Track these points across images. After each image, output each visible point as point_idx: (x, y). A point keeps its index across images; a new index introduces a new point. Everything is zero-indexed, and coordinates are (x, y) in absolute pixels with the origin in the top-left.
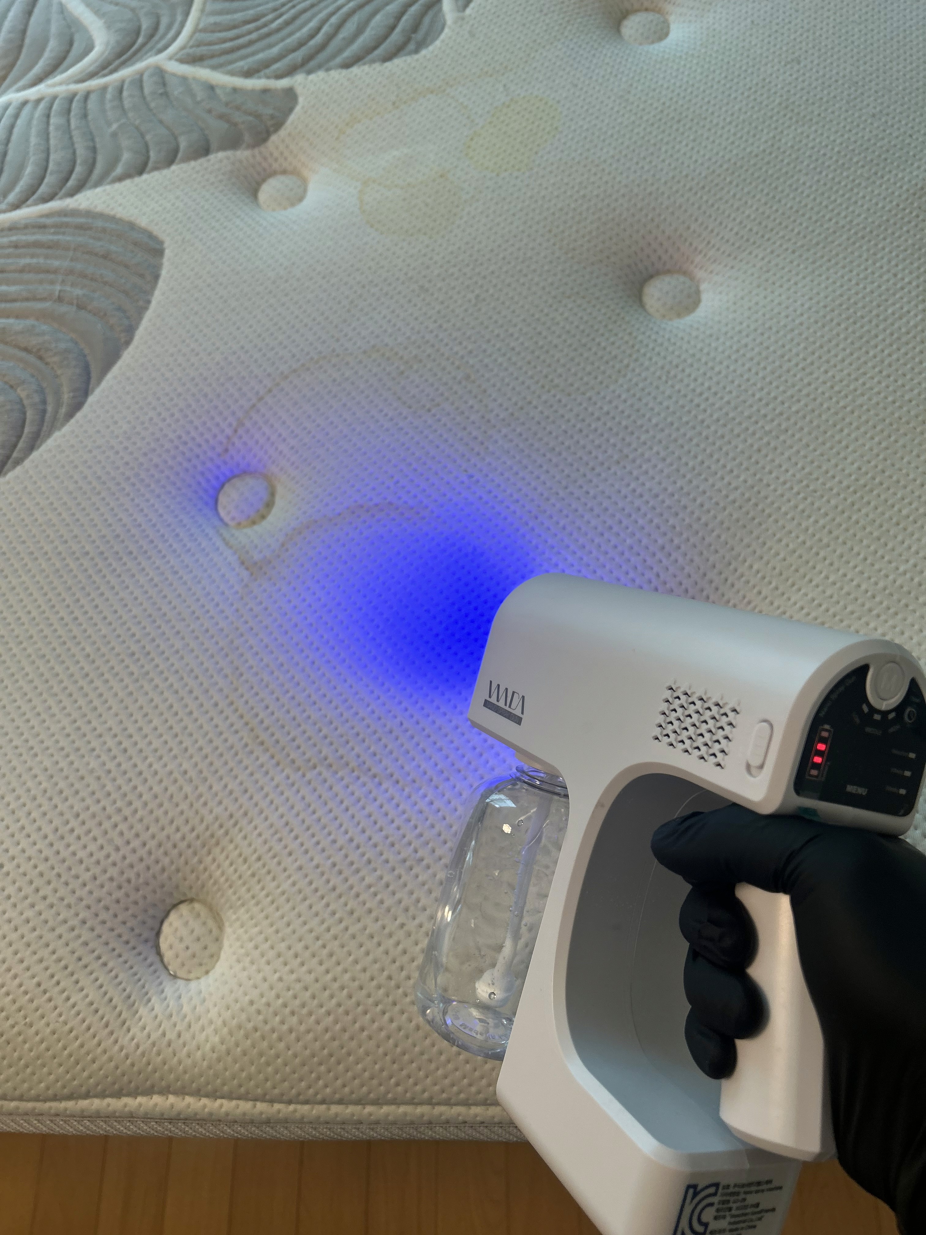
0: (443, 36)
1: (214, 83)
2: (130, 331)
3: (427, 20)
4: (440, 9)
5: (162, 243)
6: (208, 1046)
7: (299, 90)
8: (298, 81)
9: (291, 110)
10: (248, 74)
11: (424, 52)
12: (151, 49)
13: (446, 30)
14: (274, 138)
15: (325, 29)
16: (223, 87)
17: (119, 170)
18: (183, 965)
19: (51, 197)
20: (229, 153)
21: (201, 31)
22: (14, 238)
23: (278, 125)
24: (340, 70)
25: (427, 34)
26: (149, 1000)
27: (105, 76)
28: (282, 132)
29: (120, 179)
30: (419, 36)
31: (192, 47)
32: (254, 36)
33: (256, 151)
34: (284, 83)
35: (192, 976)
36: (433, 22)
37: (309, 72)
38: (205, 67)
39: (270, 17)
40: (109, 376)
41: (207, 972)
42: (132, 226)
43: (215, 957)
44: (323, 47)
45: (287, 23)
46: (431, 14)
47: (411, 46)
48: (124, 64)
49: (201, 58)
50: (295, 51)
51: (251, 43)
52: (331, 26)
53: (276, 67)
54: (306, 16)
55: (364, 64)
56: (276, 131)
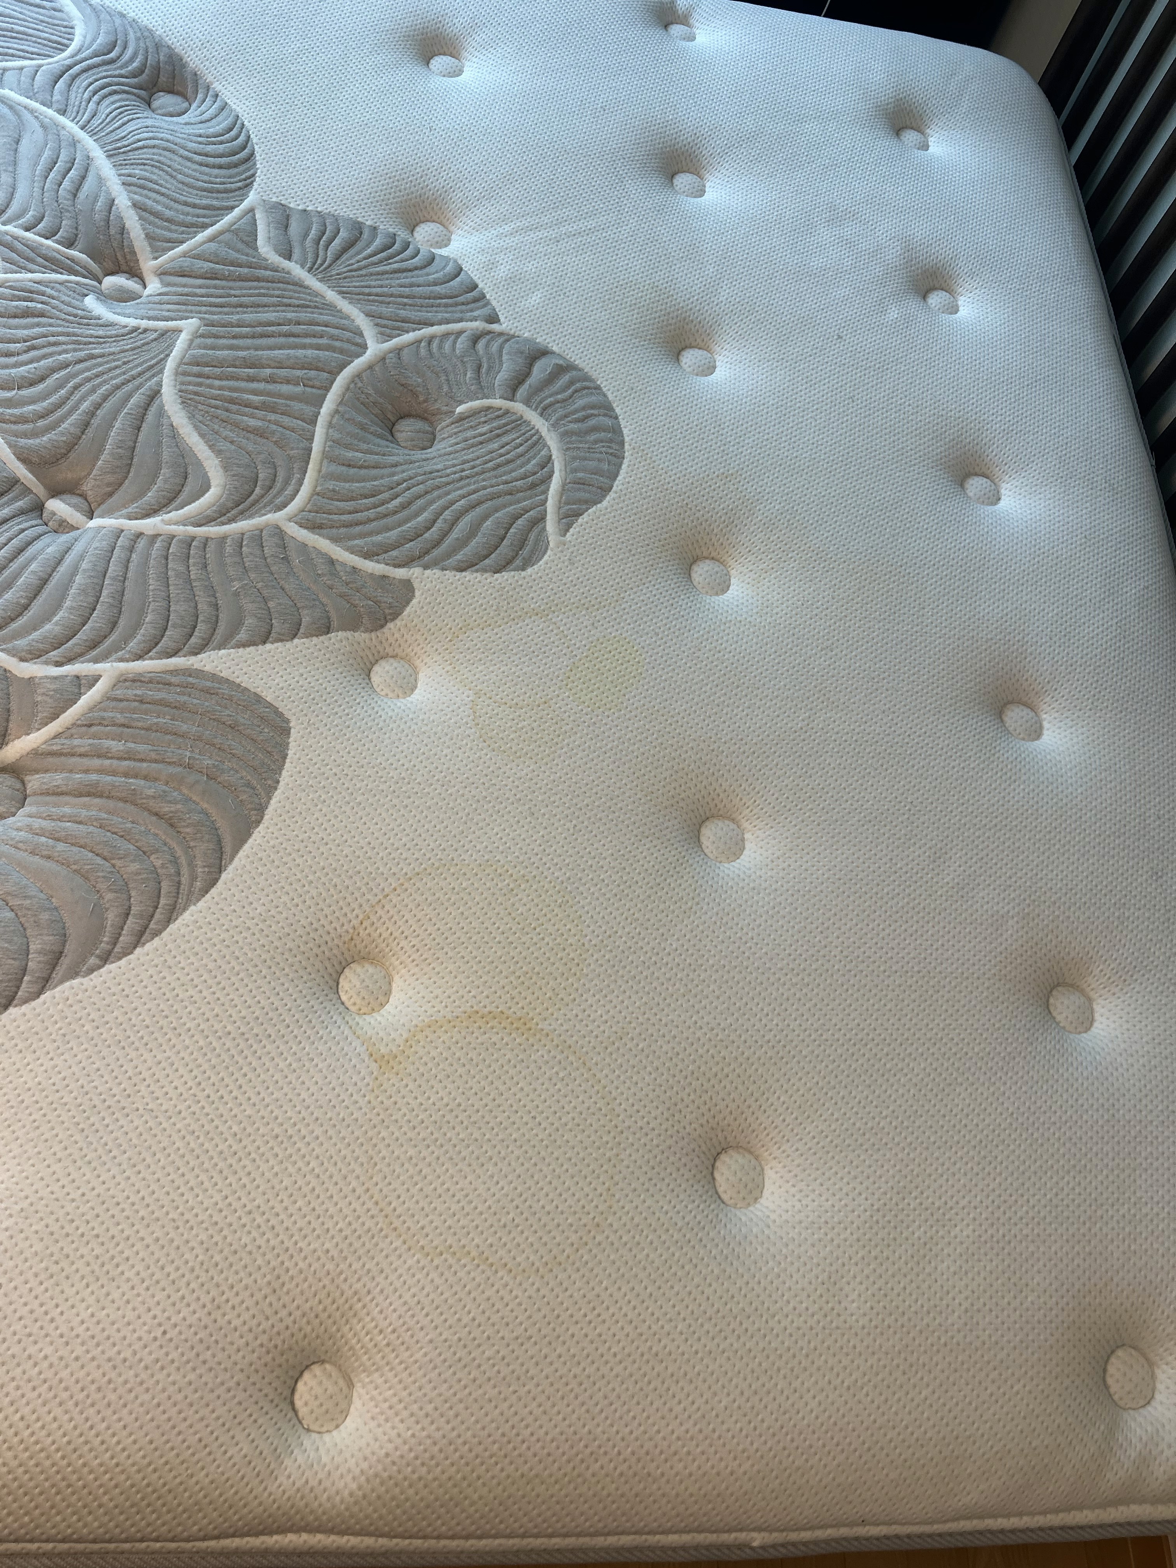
0: (546, 557)
1: (334, 557)
2: (261, 810)
3: (532, 536)
4: (544, 529)
5: (288, 721)
6: (346, 1493)
7: (416, 583)
8: (414, 573)
9: (408, 603)
10: (368, 555)
11: (529, 570)
12: (271, 502)
13: (549, 552)
14: (391, 625)
15: (439, 524)
16: (344, 565)
17: (242, 635)
18: (317, 1419)
19: (174, 653)
20: (349, 634)
21: (318, 494)
22: (139, 692)
23: (396, 615)
24: (453, 573)
25: (532, 552)
26: (292, 1452)
27: (223, 524)
28: (398, 622)
29: (244, 645)
30: (525, 552)
31: (310, 511)
32: (371, 513)
33: (373, 635)
34: (401, 573)
35: (324, 1429)
36: (537, 541)
37: (426, 567)
38: (323, 536)
39: (388, 494)
40: (241, 854)
41: (337, 1426)
42: (258, 698)
43: (345, 1413)
44: (438, 543)
45: (404, 507)
46: (536, 531)
47: (518, 562)
48: (243, 514)
49: (320, 527)
50: (411, 541)
51: (370, 520)
52: (445, 520)
53: (394, 553)
54: (420, 502)
55: (477, 571)
56: (393, 620)
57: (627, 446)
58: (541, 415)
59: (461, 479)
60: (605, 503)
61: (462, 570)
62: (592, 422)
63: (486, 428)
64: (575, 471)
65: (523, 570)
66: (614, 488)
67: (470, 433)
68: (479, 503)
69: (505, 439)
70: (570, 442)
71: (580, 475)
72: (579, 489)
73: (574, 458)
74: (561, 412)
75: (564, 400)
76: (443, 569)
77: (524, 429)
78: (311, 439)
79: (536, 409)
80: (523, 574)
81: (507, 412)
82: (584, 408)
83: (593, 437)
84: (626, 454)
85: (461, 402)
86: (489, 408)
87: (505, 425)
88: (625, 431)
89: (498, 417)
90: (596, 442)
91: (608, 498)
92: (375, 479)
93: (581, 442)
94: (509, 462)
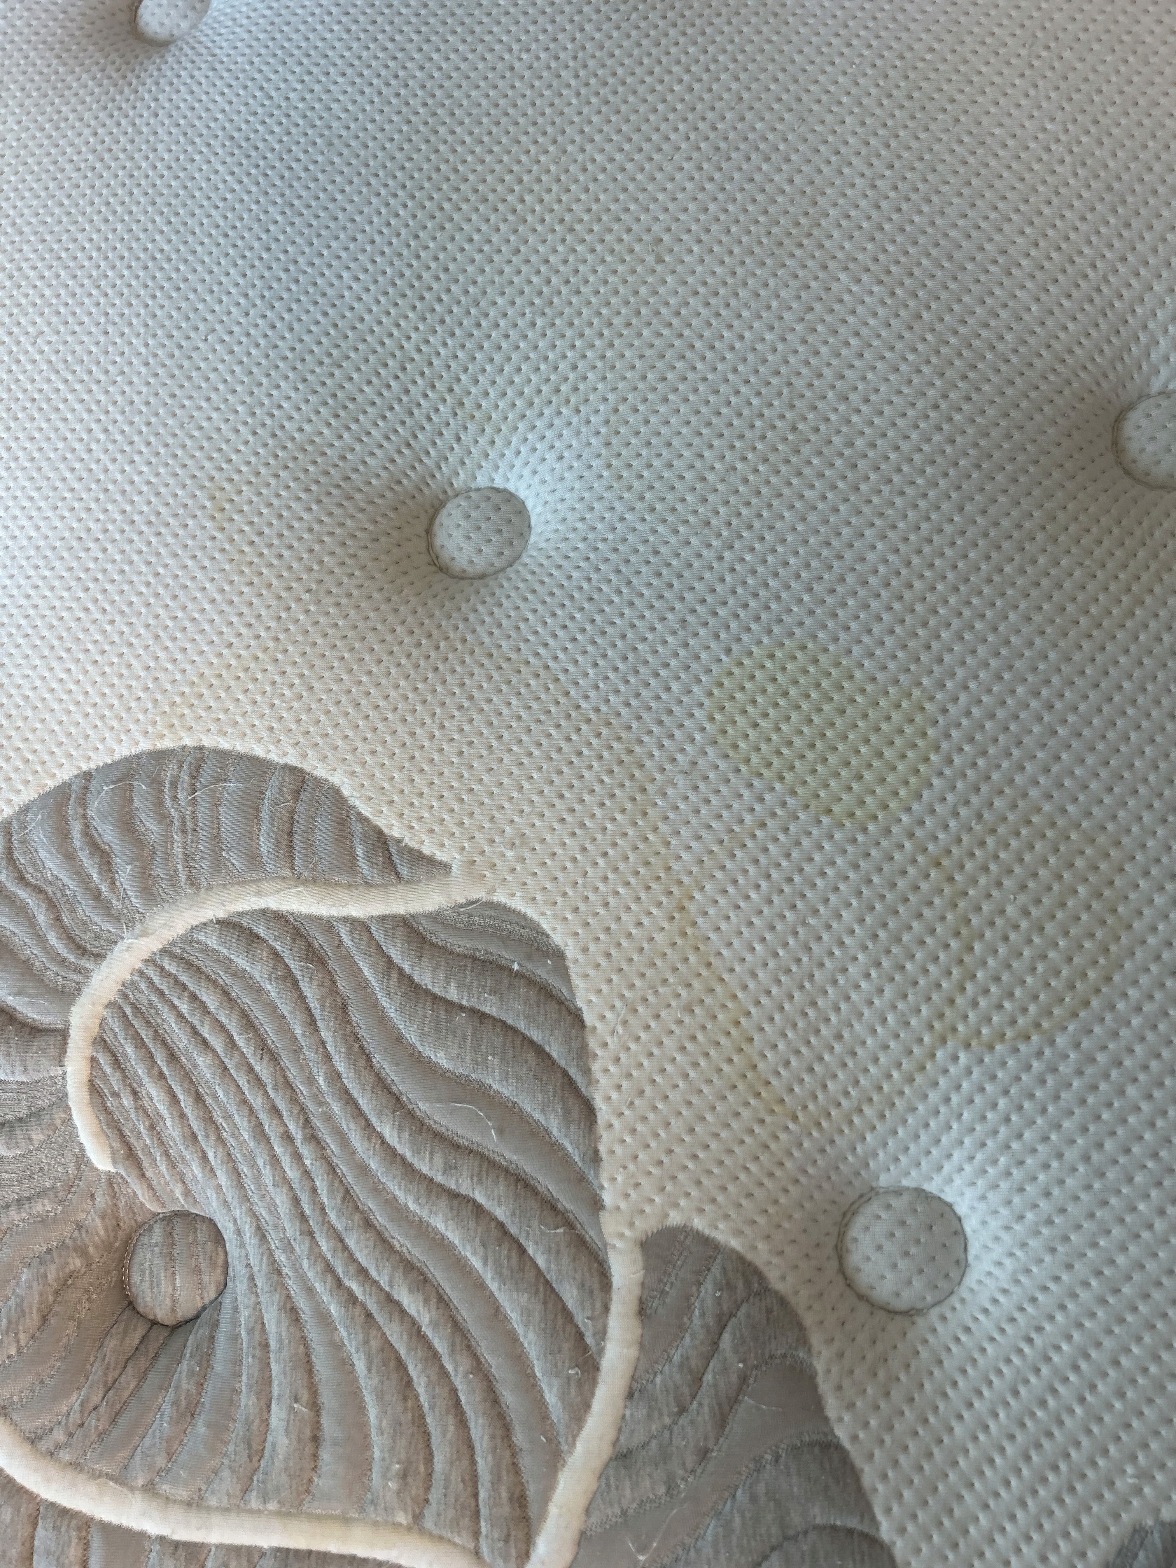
0: (518, 904)
1: (606, 1451)
3: (460, 944)
4: (435, 917)
5: (1140, 1532)
7: (646, 1225)
8: (618, 1231)
9: (706, 1241)
10: (585, 1364)
11: (557, 939)
13: (500, 897)
14: (772, 1278)
15: (459, 1182)
20: (825, 1387)
21: (418, 1518)
24: (600, 1131)
25: (505, 939)
28: (761, 1261)
30: (508, 956)
31: (476, 1534)
32: (455, 1365)
36: (469, 930)
37: (596, 1205)
45: (422, 1281)
46: (442, 937)
47: (543, 972)
49: (520, 1500)
50: (522, 1251)
51: (479, 1368)
52: (448, 1169)
53: (570, 1295)
54: (400, 1239)
55: (587, 1072)
56: (760, 1276)
57: (167, 743)
58: (99, 957)
59: (313, 1138)
60: (338, 779)
61: (589, 1111)
62: (108, 833)
63: (153, 1091)
64: (254, 860)
65: (559, 955)
66: (292, 760)
67: (172, 1130)
68: (382, 1085)
69: (181, 1040)
70: (173, 879)
71: (265, 845)
72: (309, 844)
73: (218, 864)
74: (86, 909)
75: (51, 905)
76: (595, 1158)
77: (146, 995)
78: (248, 1553)
79: (86, 973)
80: (571, 952)
81: (100, 1042)
82: (70, 857)
83: (151, 827)
84: (188, 741)
85: (82, 1160)
86: (94, 1090)
87: (139, 1043)
88: (123, 751)
89: (116, 1063)
90: (163, 818)
91: (321, 772)
92: (345, 1365)
93: (168, 855)
94: (249, 1024)
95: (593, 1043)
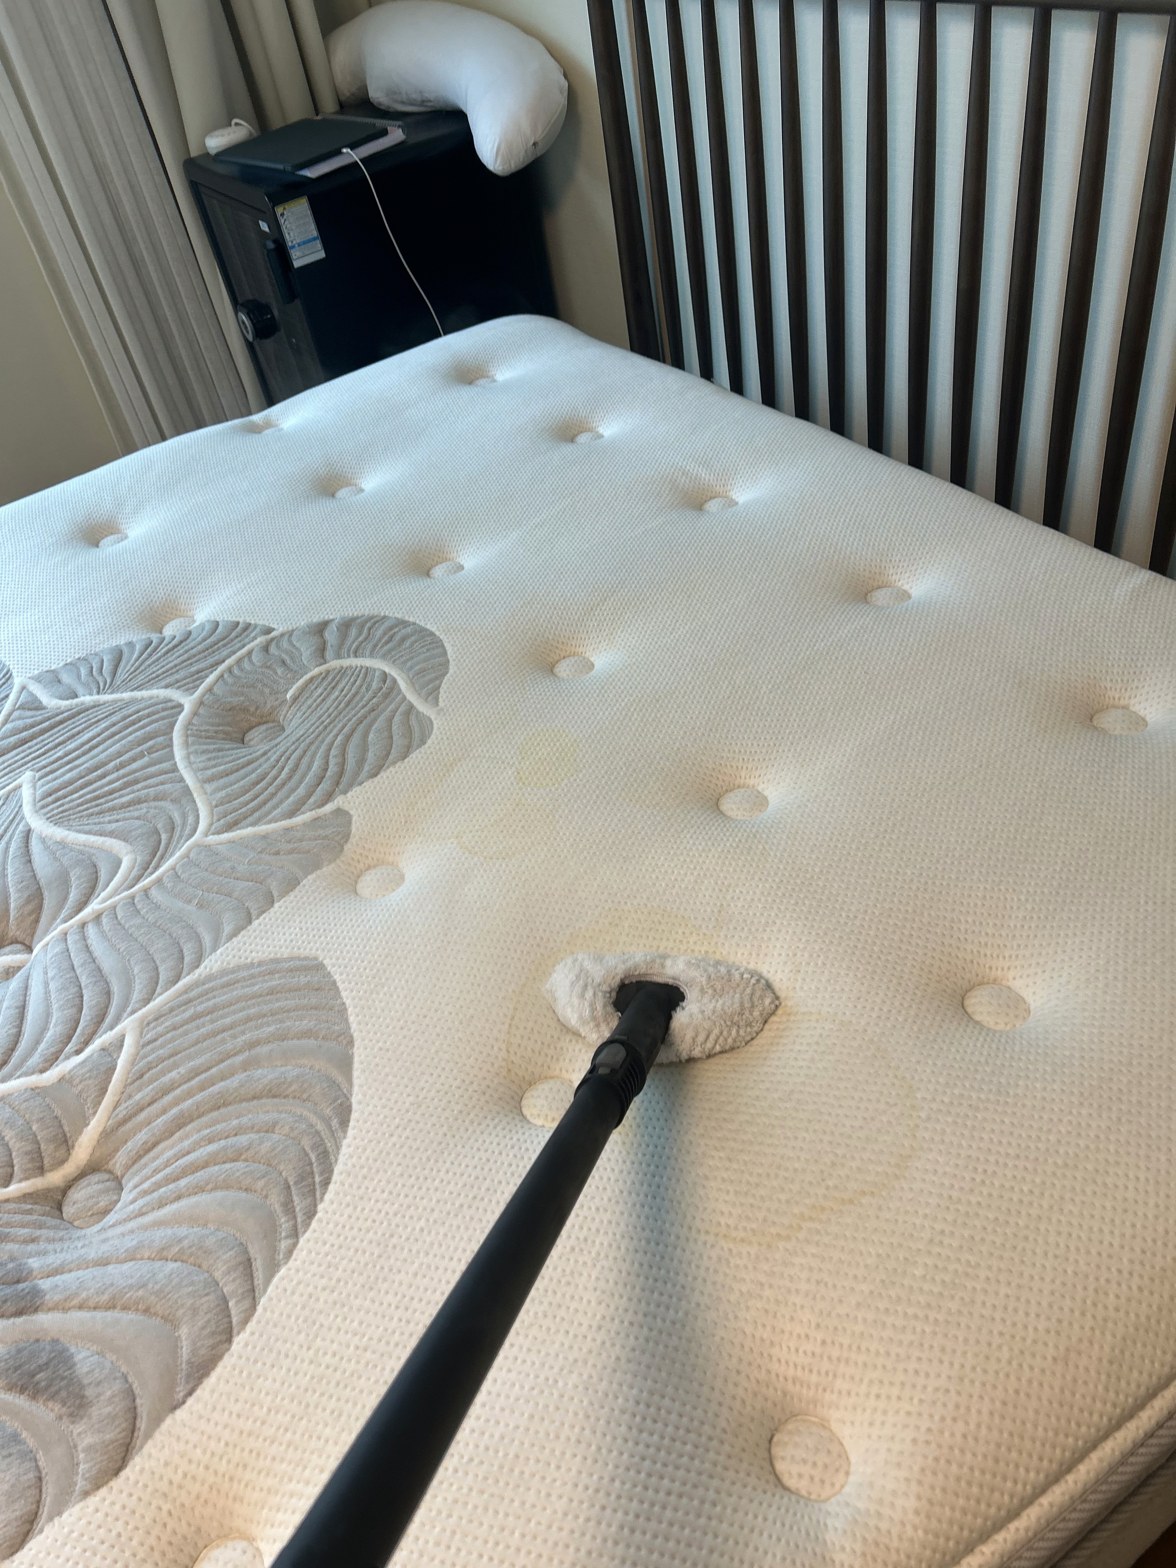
0: (435, 726)
1: (263, 833)
2: (346, 1032)
3: (413, 722)
4: (418, 712)
5: (315, 959)
7: (346, 807)
8: (339, 801)
9: (349, 822)
10: (292, 814)
11: (429, 742)
12: (181, 837)
13: (435, 723)
14: (347, 847)
15: (332, 762)
16: (276, 832)
17: (227, 929)
19: (177, 979)
20: (317, 874)
21: (216, 806)
23: (347, 837)
24: (370, 780)
25: (422, 730)
27: (152, 873)
28: (353, 840)
29: (235, 934)
30: (416, 733)
31: (219, 820)
32: (271, 789)
33: (338, 861)
34: (329, 808)
36: (419, 722)
37: (345, 792)
38: (245, 827)
39: (274, 772)
42: (276, 961)
44: (341, 773)
45: (294, 770)
46: (413, 717)
47: (416, 742)
48: (163, 858)
49: (235, 824)
50: (319, 784)
51: (273, 795)
52: (335, 756)
53: (312, 800)
54: (306, 760)
55: (388, 767)
56: (347, 841)
57: (437, 633)
58: (356, 656)
59: (326, 727)
60: (451, 671)
61: (375, 775)
62: (397, 638)
63: (320, 691)
64: (411, 668)
65: (424, 743)
66: (451, 659)
67: (309, 702)
68: (353, 731)
69: (340, 686)
70: (393, 657)
71: (417, 668)
72: (424, 675)
73: (404, 663)
74: (370, 646)
75: (366, 639)
76: (360, 784)
77: (349, 672)
78: (182, 780)
79: (349, 656)
80: (427, 746)
81: (328, 672)
82: (385, 634)
83: (407, 643)
84: (441, 637)
85: (287, 691)
86: (312, 680)
87: (333, 680)
88: (428, 627)
89: (324, 679)
90: (412, 644)
91: (451, 667)
92: (256, 769)
93: (400, 652)
94: (354, 695)
95: (399, 764)
